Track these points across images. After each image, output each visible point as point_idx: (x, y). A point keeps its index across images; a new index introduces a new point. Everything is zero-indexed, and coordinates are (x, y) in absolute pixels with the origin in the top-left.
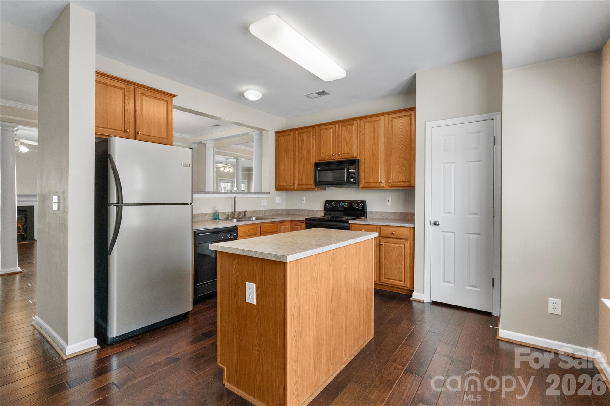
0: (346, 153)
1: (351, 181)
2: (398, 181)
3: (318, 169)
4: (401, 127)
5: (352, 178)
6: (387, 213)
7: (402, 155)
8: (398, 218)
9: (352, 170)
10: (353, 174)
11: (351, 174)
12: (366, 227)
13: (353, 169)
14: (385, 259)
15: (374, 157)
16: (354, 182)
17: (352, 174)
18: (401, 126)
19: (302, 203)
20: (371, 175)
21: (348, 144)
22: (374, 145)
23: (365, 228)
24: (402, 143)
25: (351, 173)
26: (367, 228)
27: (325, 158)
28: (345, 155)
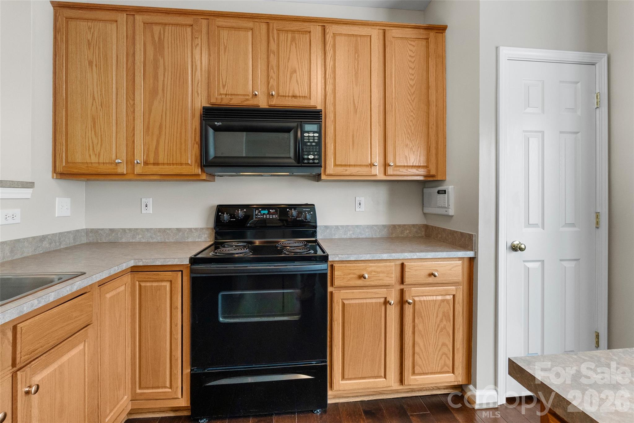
0: (290, 95)
1: (309, 159)
2: (406, 165)
4: (410, 58)
5: (310, 151)
6: (357, 226)
7: (412, 114)
8: (378, 237)
9: (311, 135)
10: (314, 144)
11: (309, 144)
12: (371, 266)
13: (314, 132)
14: (414, 333)
15: (356, 111)
16: (316, 161)
17: (311, 142)
18: (410, 56)
19: (143, 212)
20: (351, 147)
21: (294, 75)
22: (356, 85)
23: (370, 269)
24: (412, 91)
25: (309, 142)
26: (373, 268)
27: (231, 99)
28: (287, 98)
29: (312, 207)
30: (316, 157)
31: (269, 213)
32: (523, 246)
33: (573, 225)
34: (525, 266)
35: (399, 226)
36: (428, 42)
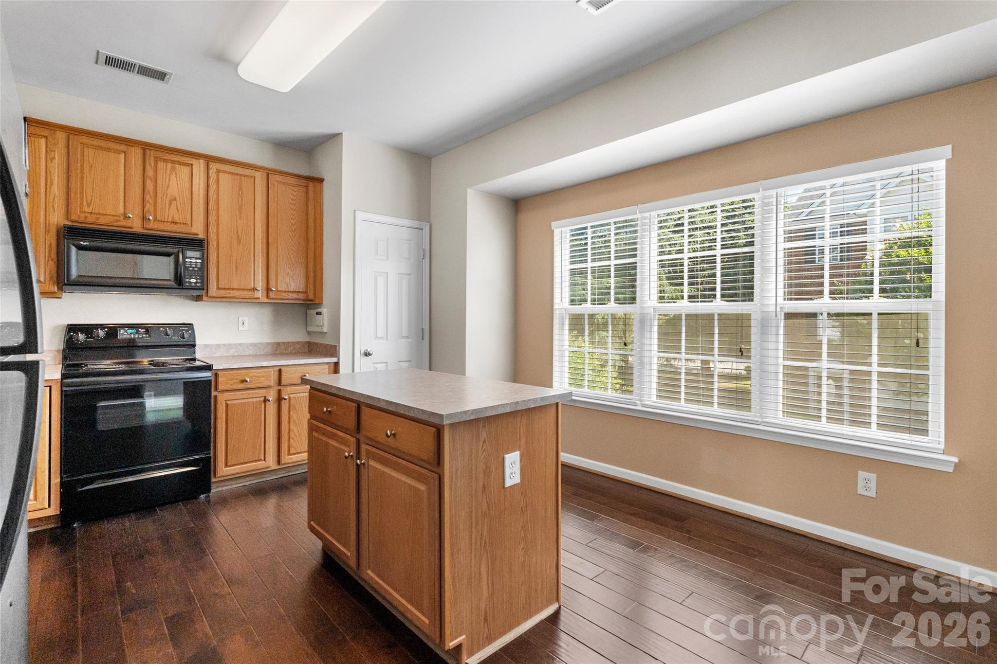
0: (170, 220)
1: (191, 283)
2: (287, 290)
3: (82, 243)
4: (291, 201)
5: (192, 276)
6: (240, 344)
7: (293, 248)
8: (263, 353)
9: (193, 260)
10: (196, 269)
11: (191, 269)
12: (253, 373)
13: (197, 258)
14: (289, 423)
15: (239, 241)
16: (199, 285)
17: (193, 268)
18: (292, 199)
20: (234, 273)
21: (174, 203)
22: (240, 218)
23: (251, 375)
24: (294, 228)
25: (190, 267)
26: (254, 374)
27: (98, 219)
28: (165, 223)
29: (190, 326)
30: (199, 281)
31: (138, 332)
32: (371, 352)
33: (407, 337)
34: (375, 367)
35: (284, 343)
36: (307, 190)
